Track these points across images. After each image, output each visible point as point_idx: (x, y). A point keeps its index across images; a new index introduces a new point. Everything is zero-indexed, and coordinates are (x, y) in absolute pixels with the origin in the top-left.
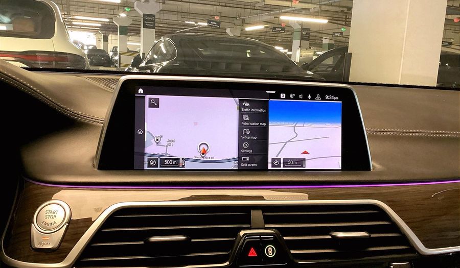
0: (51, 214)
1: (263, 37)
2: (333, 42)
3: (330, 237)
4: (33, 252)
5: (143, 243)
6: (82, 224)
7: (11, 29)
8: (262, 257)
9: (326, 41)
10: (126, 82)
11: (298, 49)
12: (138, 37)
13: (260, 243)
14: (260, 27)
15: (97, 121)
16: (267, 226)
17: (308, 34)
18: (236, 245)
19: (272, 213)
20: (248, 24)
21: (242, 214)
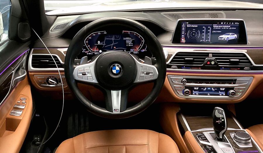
3: (229, 60)
5: (183, 60)
6: (171, 55)
8: (211, 64)
10: (180, 21)
13: (210, 61)
15: (172, 31)
16: (213, 57)
18: (205, 61)
19: (214, 54)
21: (207, 55)
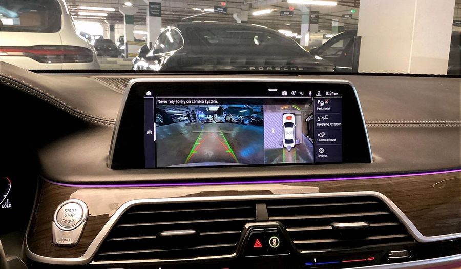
0: (70, 213)
1: (271, 21)
2: (342, 25)
3: (331, 228)
4: (54, 248)
5: (155, 237)
6: (98, 221)
7: (19, 23)
8: (266, 248)
9: (335, 24)
10: (135, 86)
11: (307, 32)
12: (145, 26)
13: (264, 235)
14: (268, 11)
15: (108, 122)
16: (271, 218)
17: (317, 17)
18: (242, 237)
19: (276, 207)
20: (255, 8)
21: (247, 208)
